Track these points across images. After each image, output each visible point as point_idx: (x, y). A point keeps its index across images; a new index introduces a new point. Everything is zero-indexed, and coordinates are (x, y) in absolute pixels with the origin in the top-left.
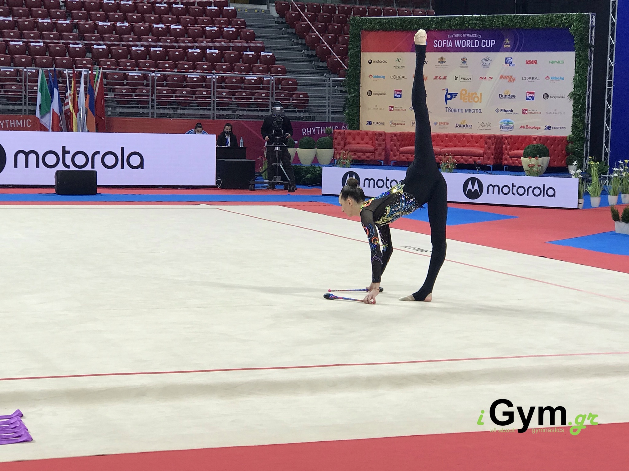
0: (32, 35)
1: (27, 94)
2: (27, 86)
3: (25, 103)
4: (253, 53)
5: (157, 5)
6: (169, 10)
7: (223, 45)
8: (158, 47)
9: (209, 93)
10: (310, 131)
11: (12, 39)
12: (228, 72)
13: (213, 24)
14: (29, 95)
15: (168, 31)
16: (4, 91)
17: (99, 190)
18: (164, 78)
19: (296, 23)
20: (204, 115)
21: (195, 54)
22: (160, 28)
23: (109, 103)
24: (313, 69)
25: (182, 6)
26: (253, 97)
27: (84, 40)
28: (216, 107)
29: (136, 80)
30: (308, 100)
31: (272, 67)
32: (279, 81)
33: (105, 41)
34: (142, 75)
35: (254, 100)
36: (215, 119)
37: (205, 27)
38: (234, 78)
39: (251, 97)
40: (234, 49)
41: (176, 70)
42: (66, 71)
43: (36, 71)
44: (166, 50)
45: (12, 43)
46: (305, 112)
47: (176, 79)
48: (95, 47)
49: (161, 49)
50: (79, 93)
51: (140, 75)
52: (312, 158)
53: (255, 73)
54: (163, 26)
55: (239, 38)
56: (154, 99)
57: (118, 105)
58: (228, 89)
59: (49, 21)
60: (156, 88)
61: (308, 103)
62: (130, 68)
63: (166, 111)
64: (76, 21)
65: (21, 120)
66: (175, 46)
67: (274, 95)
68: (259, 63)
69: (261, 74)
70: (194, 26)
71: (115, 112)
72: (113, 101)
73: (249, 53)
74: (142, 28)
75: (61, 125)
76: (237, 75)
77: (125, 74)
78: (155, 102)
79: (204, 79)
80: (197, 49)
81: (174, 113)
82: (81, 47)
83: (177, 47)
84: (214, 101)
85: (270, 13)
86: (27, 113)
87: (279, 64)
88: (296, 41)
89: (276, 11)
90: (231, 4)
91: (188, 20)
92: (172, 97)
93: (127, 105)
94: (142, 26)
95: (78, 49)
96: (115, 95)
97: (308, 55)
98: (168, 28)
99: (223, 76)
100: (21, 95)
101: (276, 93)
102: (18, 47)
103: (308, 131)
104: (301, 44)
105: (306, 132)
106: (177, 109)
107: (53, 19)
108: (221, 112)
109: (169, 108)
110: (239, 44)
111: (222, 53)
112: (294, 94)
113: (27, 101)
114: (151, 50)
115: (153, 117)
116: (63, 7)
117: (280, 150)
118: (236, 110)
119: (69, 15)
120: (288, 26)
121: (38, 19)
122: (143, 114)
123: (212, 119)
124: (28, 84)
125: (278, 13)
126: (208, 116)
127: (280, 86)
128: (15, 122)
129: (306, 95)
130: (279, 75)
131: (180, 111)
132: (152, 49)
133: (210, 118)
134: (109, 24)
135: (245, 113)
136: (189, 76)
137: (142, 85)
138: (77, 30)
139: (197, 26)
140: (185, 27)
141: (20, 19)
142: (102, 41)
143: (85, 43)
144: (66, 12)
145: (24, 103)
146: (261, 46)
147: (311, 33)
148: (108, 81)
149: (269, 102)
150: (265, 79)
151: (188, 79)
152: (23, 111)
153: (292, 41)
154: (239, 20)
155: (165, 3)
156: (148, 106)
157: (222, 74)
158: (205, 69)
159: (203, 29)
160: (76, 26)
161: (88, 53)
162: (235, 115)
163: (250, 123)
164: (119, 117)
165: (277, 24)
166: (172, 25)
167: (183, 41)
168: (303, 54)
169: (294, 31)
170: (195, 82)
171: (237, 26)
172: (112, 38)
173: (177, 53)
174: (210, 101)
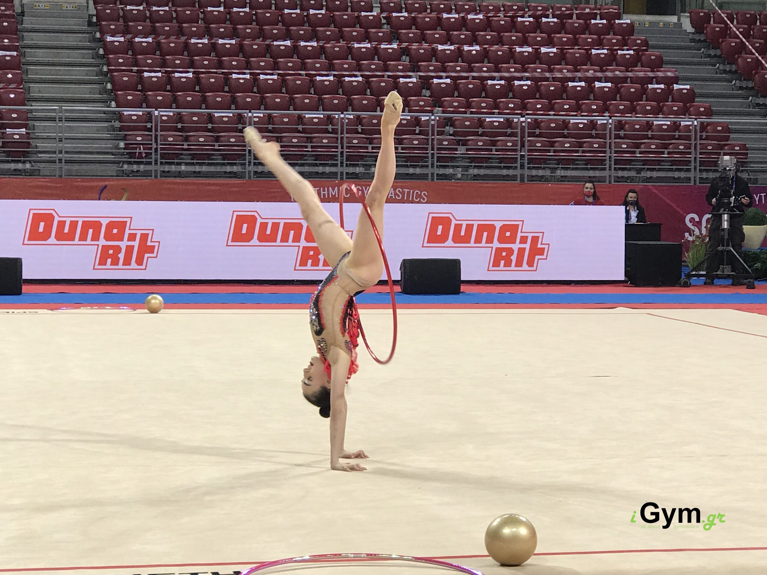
0: (346, 66)
1: (345, 150)
2: (345, 137)
4: (662, 86)
5: (520, 19)
6: (537, 26)
7: (617, 75)
9: (602, 145)
11: (319, 73)
13: (600, 44)
14: (347, 152)
15: (536, 57)
16: (312, 147)
17: (463, 288)
18: (536, 124)
19: (722, 42)
20: (594, 177)
21: (579, 88)
22: (525, 52)
23: (459, 161)
24: (749, 108)
25: (555, 20)
26: (666, 151)
27: (417, 71)
28: (613, 166)
29: (496, 127)
30: (746, 154)
31: (691, 106)
32: (703, 127)
34: (504, 120)
35: (668, 154)
36: (613, 183)
37: (590, 49)
38: (637, 123)
39: (663, 150)
40: (633, 81)
41: (553, 113)
43: (354, 117)
44: (536, 84)
46: (742, 171)
47: (553, 125)
48: (436, 81)
49: (529, 83)
51: (502, 120)
53: (666, 115)
54: (530, 49)
55: (640, 64)
56: (524, 155)
57: (471, 164)
58: (629, 139)
59: (369, 45)
60: (527, 139)
61: (746, 159)
62: (485, 111)
63: (540, 173)
64: (405, 45)
65: (336, 188)
66: (548, 78)
67: (698, 147)
68: (670, 99)
69: (676, 116)
70: (573, 49)
71: (467, 175)
72: (463, 158)
73: (656, 86)
74: (500, 53)
76: (640, 118)
77: (479, 119)
78: (526, 159)
79: (593, 125)
80: (580, 82)
81: (551, 175)
82: (415, 81)
83: (551, 79)
84: (610, 157)
85: (682, 28)
86: (345, 178)
87: (700, 102)
88: (721, 67)
89: (691, 23)
90: (625, 16)
91: (565, 39)
92: (549, 151)
93: (484, 165)
94: (499, 50)
95: (411, 85)
96: (467, 150)
97: (741, 88)
98: (537, 52)
99: (621, 121)
100: (337, 152)
101: (700, 144)
102: (327, 83)
104: (730, 72)
106: (556, 168)
107: (373, 43)
108: (620, 174)
109: (544, 168)
110: (641, 73)
111: (616, 86)
112: (726, 145)
113: (345, 160)
114: (514, 84)
115: (522, 180)
116: (385, 26)
118: (641, 170)
119: (394, 36)
120: (709, 46)
121: (352, 43)
122: (506, 178)
123: (607, 183)
125: (692, 26)
126: (601, 180)
127: (704, 134)
128: (328, 191)
129: (743, 147)
130: (703, 117)
131: (560, 173)
132: (517, 83)
133: (605, 182)
134: (452, 48)
135: (655, 174)
136: (572, 121)
137: (505, 134)
138: (408, 58)
139: (579, 49)
140: (562, 50)
141: (328, 43)
142: (444, 72)
143: (420, 76)
144: (391, 32)
145: (341, 163)
146: (673, 75)
147: (746, 55)
148: (455, 130)
149: (690, 157)
150: (683, 124)
151: (570, 125)
152: (339, 175)
153: (716, 67)
154: (638, 37)
155: (530, 17)
156: (516, 165)
157: (618, 117)
158: (594, 111)
159: (587, 53)
160: (406, 51)
161: (424, 91)
162: (639, 177)
163: (663, 188)
164: (472, 181)
165: (693, 42)
166: (542, 48)
167: (560, 71)
168: (733, 87)
169: (718, 52)
170: (581, 129)
171: (636, 48)
172: (458, 68)
173: (552, 88)
174: (605, 156)
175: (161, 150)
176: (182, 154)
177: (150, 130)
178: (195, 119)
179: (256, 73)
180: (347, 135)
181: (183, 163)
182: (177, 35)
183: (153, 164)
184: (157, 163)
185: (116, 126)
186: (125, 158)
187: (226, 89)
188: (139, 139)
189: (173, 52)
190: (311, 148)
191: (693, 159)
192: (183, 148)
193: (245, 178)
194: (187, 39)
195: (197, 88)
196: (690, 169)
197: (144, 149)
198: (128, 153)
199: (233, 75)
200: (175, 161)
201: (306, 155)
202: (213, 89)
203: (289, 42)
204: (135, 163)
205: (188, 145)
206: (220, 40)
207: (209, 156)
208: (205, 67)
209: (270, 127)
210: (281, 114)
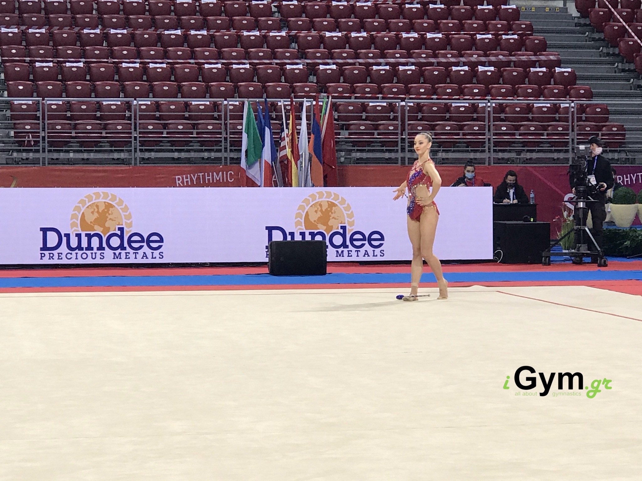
0: (234, 54)
1: (228, 136)
2: (228, 124)
3: (226, 148)
4: (544, 69)
5: (407, 6)
6: (424, 12)
7: (500, 59)
8: (409, 64)
9: (482, 128)
10: (629, 179)
11: (207, 61)
12: (508, 98)
13: (485, 29)
14: (230, 137)
15: (422, 42)
16: (197, 133)
17: (329, 269)
18: (419, 108)
19: (606, 25)
20: (475, 159)
21: (462, 73)
22: (411, 38)
23: (342, 145)
24: (631, 90)
25: (442, 6)
26: (545, 132)
27: (305, 59)
28: (492, 148)
29: (379, 111)
30: (624, 135)
31: (571, 89)
32: (582, 109)
33: (335, 59)
34: (387, 104)
35: (547, 136)
36: (492, 164)
37: (475, 34)
38: (516, 105)
39: (542, 132)
40: (517, 64)
41: (435, 97)
42: (281, 103)
43: (239, 103)
44: (420, 69)
45: (207, 66)
46: (620, 152)
47: (435, 109)
48: (322, 67)
49: (413, 68)
50: (300, 132)
51: (385, 104)
52: (632, 217)
53: (547, 98)
54: (416, 35)
55: (523, 49)
56: (404, 138)
57: (354, 148)
58: (509, 121)
59: (258, 33)
60: (407, 122)
61: (624, 139)
62: (370, 95)
64: (294, 32)
65: (221, 173)
66: (434, 63)
67: (576, 128)
68: (552, 83)
69: (557, 99)
70: (460, 34)
71: (350, 158)
72: (346, 142)
73: (538, 69)
74: (386, 39)
75: (275, 178)
76: (522, 101)
77: (363, 104)
78: (407, 142)
79: (474, 108)
80: (464, 66)
82: (302, 68)
83: (436, 64)
84: (489, 139)
85: (567, 12)
86: (228, 163)
87: (581, 84)
88: (605, 50)
89: (576, 8)
90: (511, 2)
91: (451, 25)
93: (367, 148)
94: (386, 36)
95: (297, 71)
96: (350, 134)
97: (623, 70)
98: (423, 38)
99: (502, 104)
100: (221, 138)
101: (577, 126)
102: (215, 71)
103: (625, 180)
104: (614, 54)
105: (623, 181)
107: (262, 31)
108: (500, 155)
110: (524, 57)
111: (499, 70)
112: (605, 126)
113: (229, 145)
114: (399, 69)
115: (403, 163)
116: (277, 14)
117: (585, 207)
118: (521, 152)
119: (285, 24)
120: (593, 29)
121: (242, 31)
122: (389, 161)
123: (487, 164)
124: (229, 121)
125: (577, 11)
126: (481, 161)
127: (584, 115)
128: (213, 176)
129: (621, 128)
130: (582, 99)
132: (401, 68)
133: (484, 163)
134: (340, 34)
135: (534, 155)
136: (453, 105)
137: (388, 119)
138: (296, 45)
139: (465, 34)
140: (447, 35)
141: (218, 32)
142: (331, 59)
143: (307, 63)
144: (281, 20)
146: (556, 59)
147: (627, 38)
148: (339, 114)
149: (568, 139)
150: (562, 106)
151: (452, 108)
152: (223, 159)
153: (600, 50)
154: (523, 22)
155: (418, 3)
156: (397, 148)
157: (500, 100)
158: (476, 95)
159: (472, 38)
160: (294, 39)
161: (311, 77)
162: (520, 158)
163: (542, 169)
164: (356, 165)
165: (578, 26)
166: (428, 34)
167: (445, 56)
168: (616, 69)
169: (602, 36)
170: (462, 112)
171: (521, 32)
172: (345, 55)
173: (436, 73)
174: (484, 139)
175: (48, 138)
176: (69, 142)
177: (38, 118)
178: (84, 107)
179: (146, 62)
180: (231, 121)
181: (71, 150)
182: (71, 27)
183: (41, 151)
184: (45, 151)
185: (8, 115)
186: (15, 146)
187: (116, 77)
188: (28, 127)
189: (65, 43)
190: (197, 135)
191: (570, 140)
192: (71, 136)
193: (131, 164)
194: (79, 30)
195: (88, 77)
196: (568, 150)
197: (32, 138)
198: (17, 142)
199: (123, 64)
200: (64, 148)
201: (191, 141)
202: (104, 78)
203: (179, 31)
204: (25, 151)
205: (76, 133)
206: (112, 30)
207: (96, 144)
208: (97, 56)
209: (157, 114)
210: (169, 101)
